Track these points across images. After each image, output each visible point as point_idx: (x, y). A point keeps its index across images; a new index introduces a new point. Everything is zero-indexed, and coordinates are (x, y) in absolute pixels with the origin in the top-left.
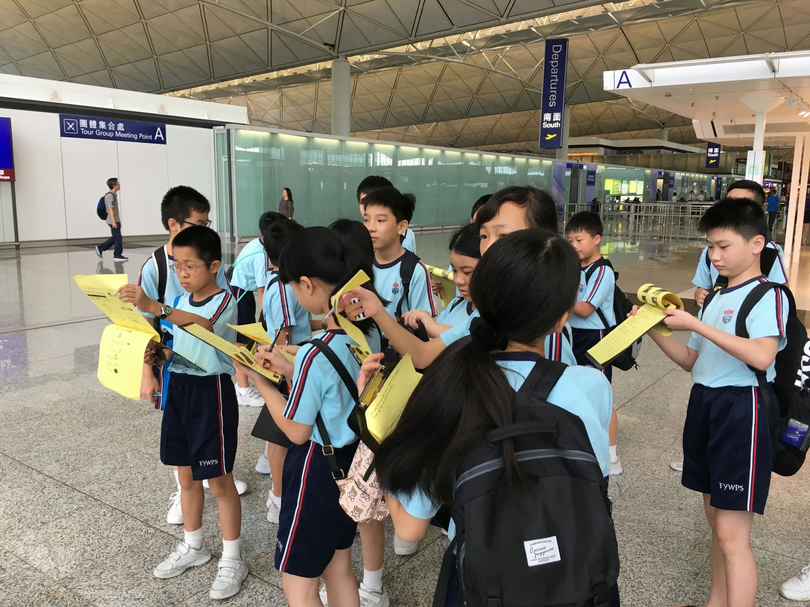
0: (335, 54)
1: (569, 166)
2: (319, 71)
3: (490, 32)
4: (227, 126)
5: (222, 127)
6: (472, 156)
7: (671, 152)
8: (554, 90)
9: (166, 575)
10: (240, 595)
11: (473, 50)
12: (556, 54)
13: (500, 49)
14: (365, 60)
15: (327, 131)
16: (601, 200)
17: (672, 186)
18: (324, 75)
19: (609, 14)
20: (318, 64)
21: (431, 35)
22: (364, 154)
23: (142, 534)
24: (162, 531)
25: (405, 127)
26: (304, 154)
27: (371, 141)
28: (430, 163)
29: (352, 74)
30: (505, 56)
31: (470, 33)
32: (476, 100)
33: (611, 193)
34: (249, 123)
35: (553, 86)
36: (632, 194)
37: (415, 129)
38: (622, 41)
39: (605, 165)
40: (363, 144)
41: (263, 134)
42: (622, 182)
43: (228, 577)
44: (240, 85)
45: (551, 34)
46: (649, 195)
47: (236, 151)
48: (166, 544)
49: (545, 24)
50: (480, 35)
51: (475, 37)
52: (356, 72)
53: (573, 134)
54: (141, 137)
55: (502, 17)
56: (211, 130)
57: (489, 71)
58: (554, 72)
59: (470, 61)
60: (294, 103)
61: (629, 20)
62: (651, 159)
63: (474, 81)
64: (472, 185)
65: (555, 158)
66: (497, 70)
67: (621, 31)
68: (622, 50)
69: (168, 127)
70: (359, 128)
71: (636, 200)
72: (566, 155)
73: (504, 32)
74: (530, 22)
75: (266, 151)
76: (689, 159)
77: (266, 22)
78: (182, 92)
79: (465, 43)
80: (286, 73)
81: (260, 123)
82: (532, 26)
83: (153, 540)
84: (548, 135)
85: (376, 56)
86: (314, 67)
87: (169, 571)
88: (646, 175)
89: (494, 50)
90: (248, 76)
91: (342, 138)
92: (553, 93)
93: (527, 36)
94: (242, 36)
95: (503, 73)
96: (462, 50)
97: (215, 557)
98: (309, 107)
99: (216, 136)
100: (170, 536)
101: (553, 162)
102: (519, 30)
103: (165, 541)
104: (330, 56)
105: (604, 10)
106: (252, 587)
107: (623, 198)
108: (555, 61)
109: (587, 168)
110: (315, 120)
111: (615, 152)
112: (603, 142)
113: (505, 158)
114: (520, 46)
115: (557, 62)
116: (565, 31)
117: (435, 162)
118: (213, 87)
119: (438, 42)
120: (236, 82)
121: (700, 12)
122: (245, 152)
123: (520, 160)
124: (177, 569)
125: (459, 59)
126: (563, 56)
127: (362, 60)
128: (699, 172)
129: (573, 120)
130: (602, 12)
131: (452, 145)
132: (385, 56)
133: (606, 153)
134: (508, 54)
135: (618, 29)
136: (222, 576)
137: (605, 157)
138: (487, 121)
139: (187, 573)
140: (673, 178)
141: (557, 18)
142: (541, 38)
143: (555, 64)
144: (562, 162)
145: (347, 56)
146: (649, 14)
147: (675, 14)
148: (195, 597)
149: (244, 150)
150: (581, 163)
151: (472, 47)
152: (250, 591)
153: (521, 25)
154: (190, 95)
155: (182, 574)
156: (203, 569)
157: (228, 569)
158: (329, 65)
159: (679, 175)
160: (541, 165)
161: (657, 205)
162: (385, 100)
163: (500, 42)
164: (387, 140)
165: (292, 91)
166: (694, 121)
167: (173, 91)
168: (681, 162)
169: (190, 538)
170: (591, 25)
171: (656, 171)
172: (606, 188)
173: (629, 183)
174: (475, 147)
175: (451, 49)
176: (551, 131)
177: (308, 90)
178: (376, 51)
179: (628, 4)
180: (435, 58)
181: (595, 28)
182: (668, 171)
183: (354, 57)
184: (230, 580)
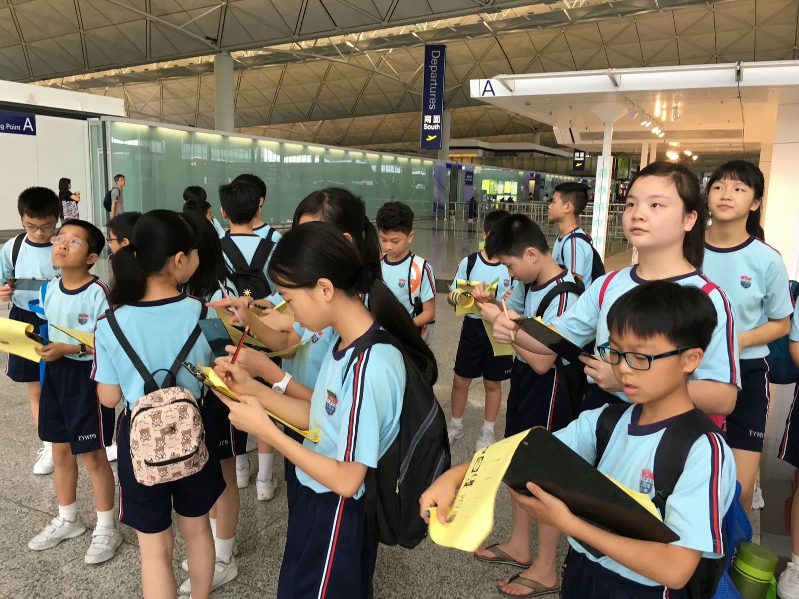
0: (217, 48)
1: (449, 166)
2: (201, 65)
3: (373, 34)
4: (103, 118)
5: (97, 119)
6: (356, 154)
7: (543, 155)
8: (433, 93)
9: (41, 546)
10: (115, 560)
11: (356, 51)
12: (435, 59)
13: (383, 52)
14: (249, 56)
15: (210, 126)
16: (479, 200)
17: (543, 187)
18: (206, 68)
19: (485, 23)
20: (200, 57)
21: (316, 35)
22: (250, 150)
23: (16, 513)
24: (35, 510)
25: (291, 124)
26: (186, 148)
27: (255, 137)
28: (317, 160)
29: (235, 69)
30: (388, 59)
31: (353, 34)
32: (361, 100)
33: (488, 193)
34: (126, 116)
35: (433, 90)
36: (507, 194)
37: (301, 127)
38: (496, 49)
39: (483, 166)
40: (246, 140)
41: (142, 127)
42: (498, 183)
43: (102, 543)
44: (116, 76)
45: (430, 40)
46: (522, 195)
47: (113, 144)
48: (41, 521)
49: (425, 30)
50: (363, 37)
51: (358, 38)
52: (239, 67)
53: (455, 136)
54: (9, 128)
55: (384, 20)
56: (85, 122)
57: (373, 72)
58: (433, 76)
59: (353, 62)
60: (175, 95)
61: (502, 30)
62: (525, 162)
63: (359, 82)
64: (357, 183)
65: (437, 158)
66: (381, 72)
67: (495, 40)
68: (496, 58)
69: (38, 117)
70: (243, 123)
71: (510, 200)
72: (448, 156)
73: (386, 35)
74: (411, 27)
75: (146, 144)
76: (559, 162)
77: (145, 14)
78: (52, 81)
79: (349, 44)
80: (166, 65)
81: (139, 115)
82: (414, 31)
83: (27, 518)
84: (429, 136)
85: (261, 52)
86: (197, 60)
87: (44, 543)
88: (519, 176)
89: (378, 52)
90: (126, 66)
91: (224, 133)
92: (433, 97)
93: (407, 40)
94: (118, 26)
95: (388, 75)
96: (347, 51)
97: (89, 529)
98: (192, 101)
99: (91, 128)
100: (45, 514)
101: (434, 162)
102: (401, 34)
103: (39, 518)
104: (212, 51)
105: (481, 19)
106: (126, 552)
107: (499, 198)
108: (434, 65)
109: (466, 168)
110: (198, 114)
111: (492, 154)
112: (481, 144)
113: (388, 157)
114: (402, 49)
115: (436, 67)
116: (444, 37)
117: (322, 159)
118: (88, 76)
119: (322, 42)
120: (113, 72)
121: (566, 26)
122: (124, 145)
123: (403, 159)
124: (52, 541)
125: (344, 59)
126: (441, 62)
127: (246, 56)
128: (568, 174)
129: (454, 123)
130: (478, 21)
131: (338, 144)
132: (270, 53)
133: (484, 155)
134: (391, 57)
135: (494, 38)
136: (97, 543)
137: (483, 158)
138: (372, 121)
139: (62, 544)
140: (544, 180)
141: (436, 24)
142: (422, 42)
143: (434, 69)
144: (442, 163)
145: (229, 51)
146: (520, 25)
147: (544, 26)
148: (70, 564)
149: (121, 142)
150: (459, 163)
151: (356, 49)
152: (125, 555)
153: (403, 30)
154: (62, 84)
155: (57, 545)
156: (78, 540)
157: (102, 537)
158: (211, 59)
159: (549, 177)
160: (422, 164)
161: (529, 204)
162: (271, 98)
163: (384, 45)
164: (272, 136)
165: (173, 84)
166: (554, 128)
167: (44, 79)
168: (551, 165)
169: (65, 512)
170: (468, 32)
171: (529, 173)
172: (483, 188)
173: (504, 184)
174: (361, 146)
175: (335, 49)
176: (432, 132)
177: (190, 83)
178: (260, 47)
179: (502, 15)
180: (319, 57)
181: (472, 36)
182: (539, 173)
183: (237, 52)
184: (105, 547)
